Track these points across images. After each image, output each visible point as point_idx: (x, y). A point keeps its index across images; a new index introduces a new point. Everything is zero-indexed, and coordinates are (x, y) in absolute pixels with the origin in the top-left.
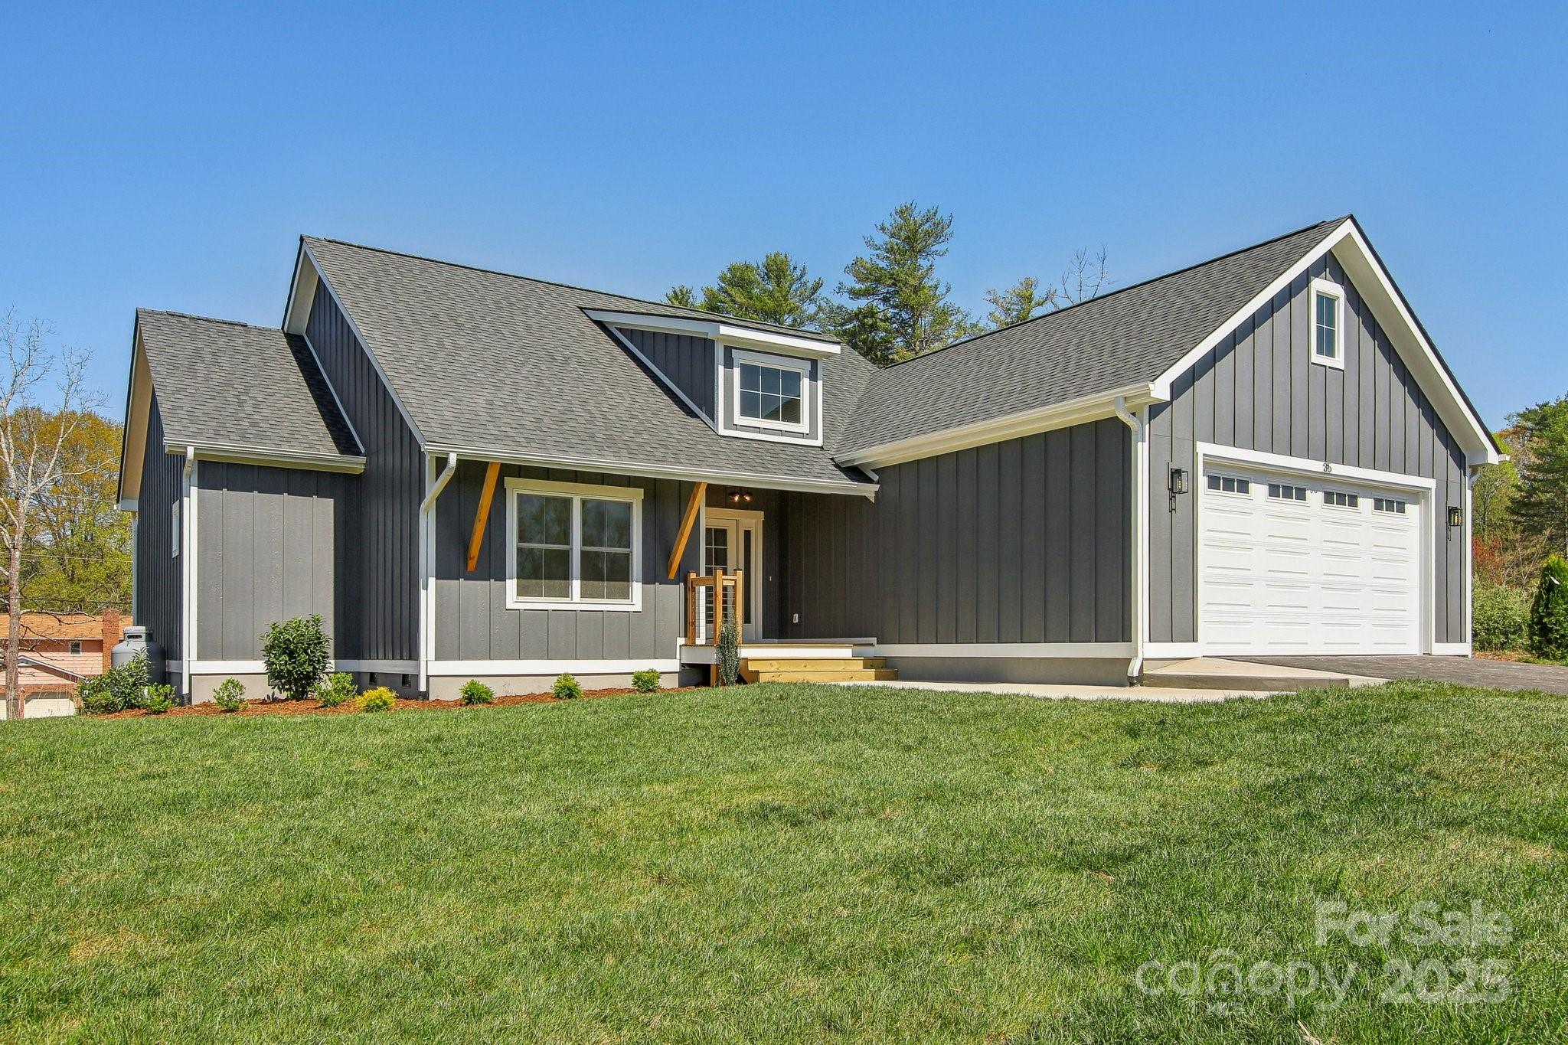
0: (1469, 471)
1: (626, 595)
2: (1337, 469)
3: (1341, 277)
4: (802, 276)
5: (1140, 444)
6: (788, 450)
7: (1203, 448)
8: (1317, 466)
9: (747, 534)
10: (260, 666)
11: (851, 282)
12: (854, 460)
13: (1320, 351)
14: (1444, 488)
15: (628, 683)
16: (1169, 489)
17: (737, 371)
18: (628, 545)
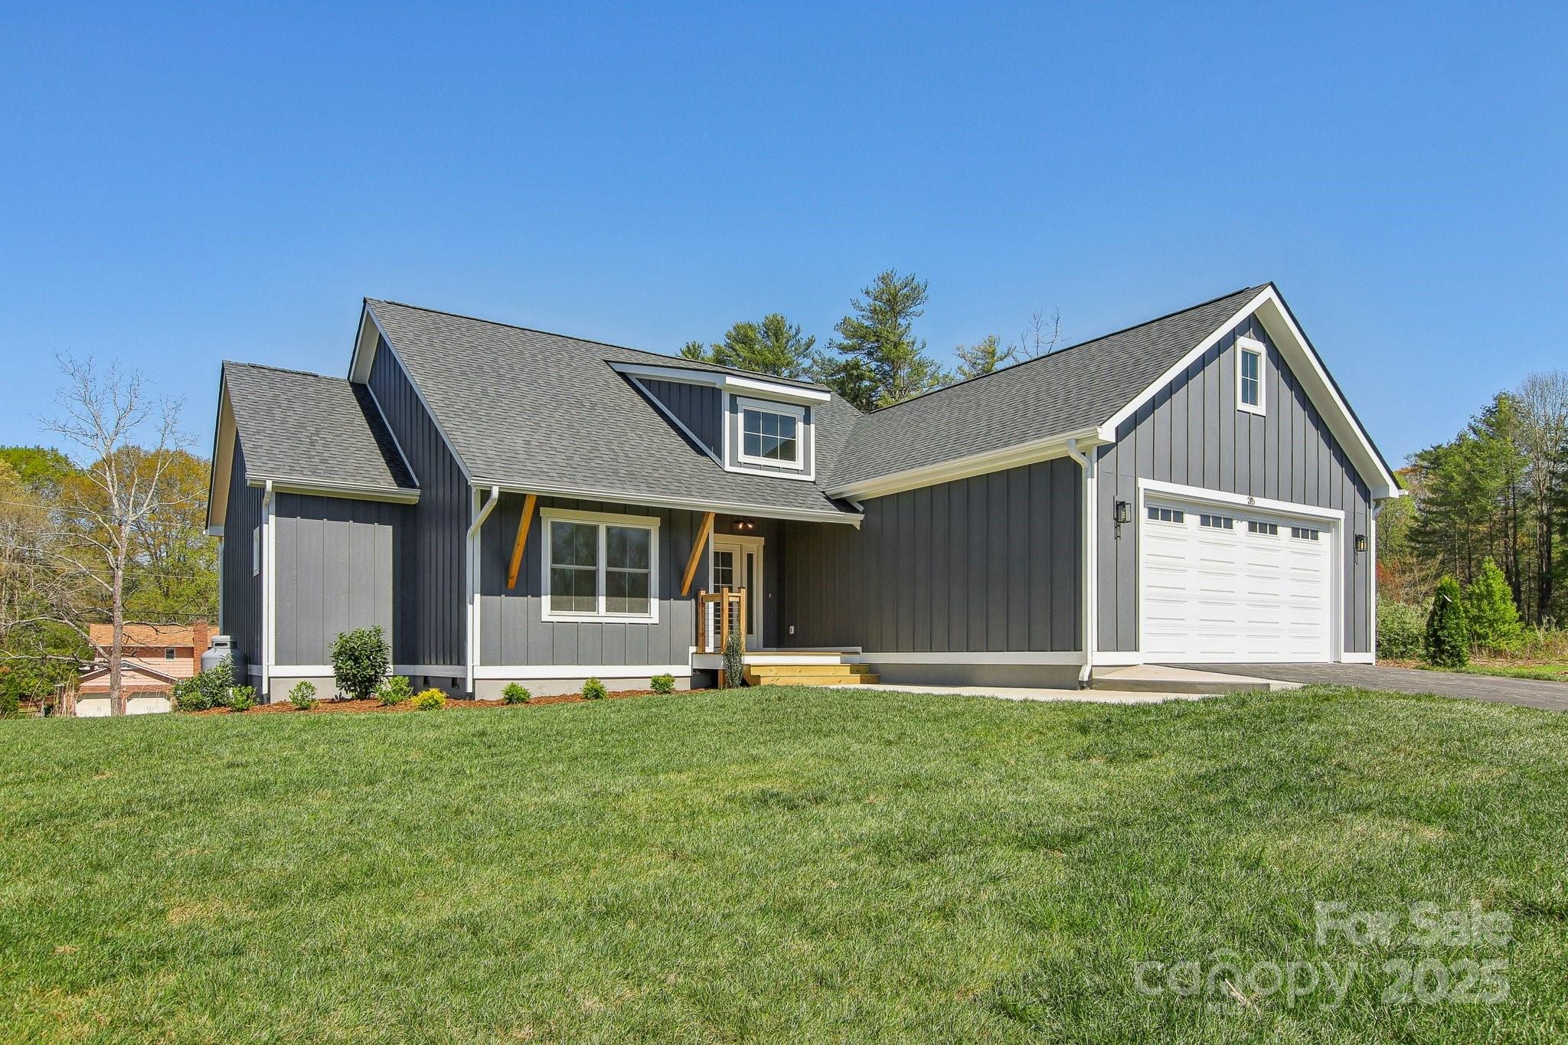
0: (1373, 504)
1: (645, 609)
2: (1260, 502)
3: (1263, 336)
4: (797, 334)
5: (1089, 480)
6: (785, 484)
7: (1144, 483)
8: (1242, 499)
9: (750, 557)
10: (329, 670)
11: (840, 338)
12: (841, 493)
13: (1245, 400)
14: (1352, 518)
15: (647, 685)
16: (1114, 519)
17: (741, 416)
18: (647, 566)
